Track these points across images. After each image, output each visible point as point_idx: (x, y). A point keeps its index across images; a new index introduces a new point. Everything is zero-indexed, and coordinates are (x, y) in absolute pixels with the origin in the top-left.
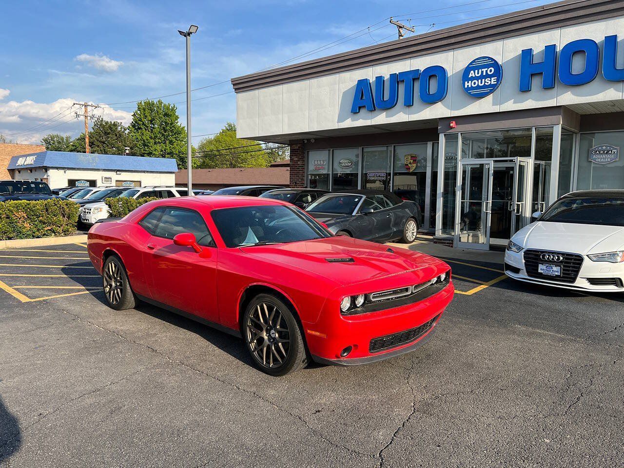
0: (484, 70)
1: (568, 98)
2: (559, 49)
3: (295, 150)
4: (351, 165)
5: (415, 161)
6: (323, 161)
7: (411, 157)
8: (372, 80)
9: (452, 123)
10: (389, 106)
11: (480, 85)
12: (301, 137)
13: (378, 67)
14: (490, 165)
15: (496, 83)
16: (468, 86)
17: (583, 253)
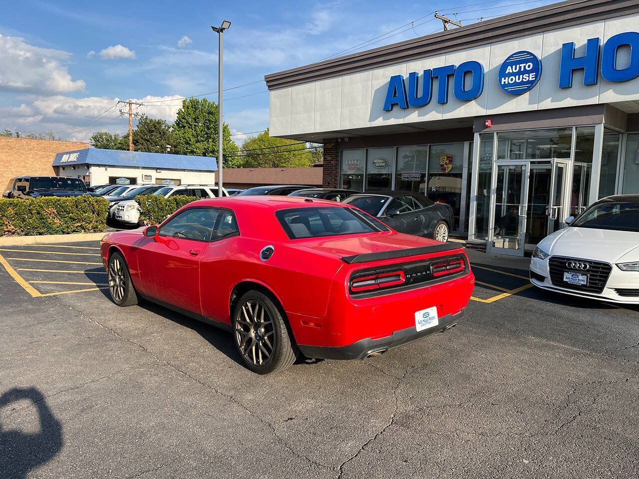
0: (522, 65)
1: (610, 95)
2: (602, 43)
3: (329, 149)
4: (385, 165)
5: (451, 162)
6: (357, 160)
7: (447, 157)
8: (406, 76)
9: (488, 122)
10: (422, 103)
11: (517, 81)
12: (334, 136)
13: (413, 63)
14: (527, 166)
15: (534, 79)
16: (505, 82)
17: (612, 262)
